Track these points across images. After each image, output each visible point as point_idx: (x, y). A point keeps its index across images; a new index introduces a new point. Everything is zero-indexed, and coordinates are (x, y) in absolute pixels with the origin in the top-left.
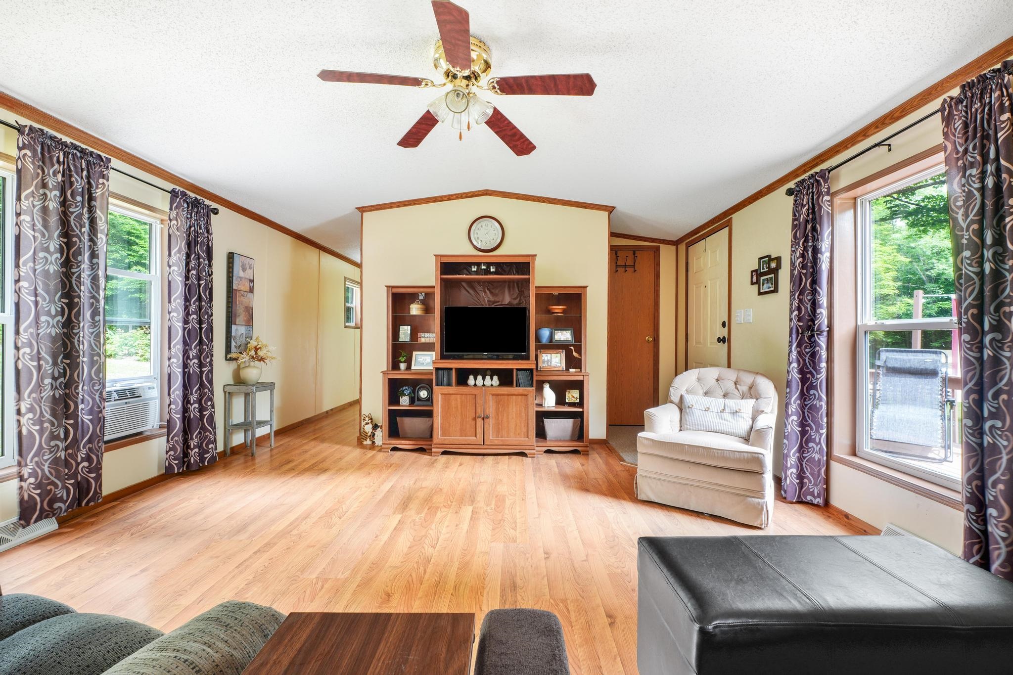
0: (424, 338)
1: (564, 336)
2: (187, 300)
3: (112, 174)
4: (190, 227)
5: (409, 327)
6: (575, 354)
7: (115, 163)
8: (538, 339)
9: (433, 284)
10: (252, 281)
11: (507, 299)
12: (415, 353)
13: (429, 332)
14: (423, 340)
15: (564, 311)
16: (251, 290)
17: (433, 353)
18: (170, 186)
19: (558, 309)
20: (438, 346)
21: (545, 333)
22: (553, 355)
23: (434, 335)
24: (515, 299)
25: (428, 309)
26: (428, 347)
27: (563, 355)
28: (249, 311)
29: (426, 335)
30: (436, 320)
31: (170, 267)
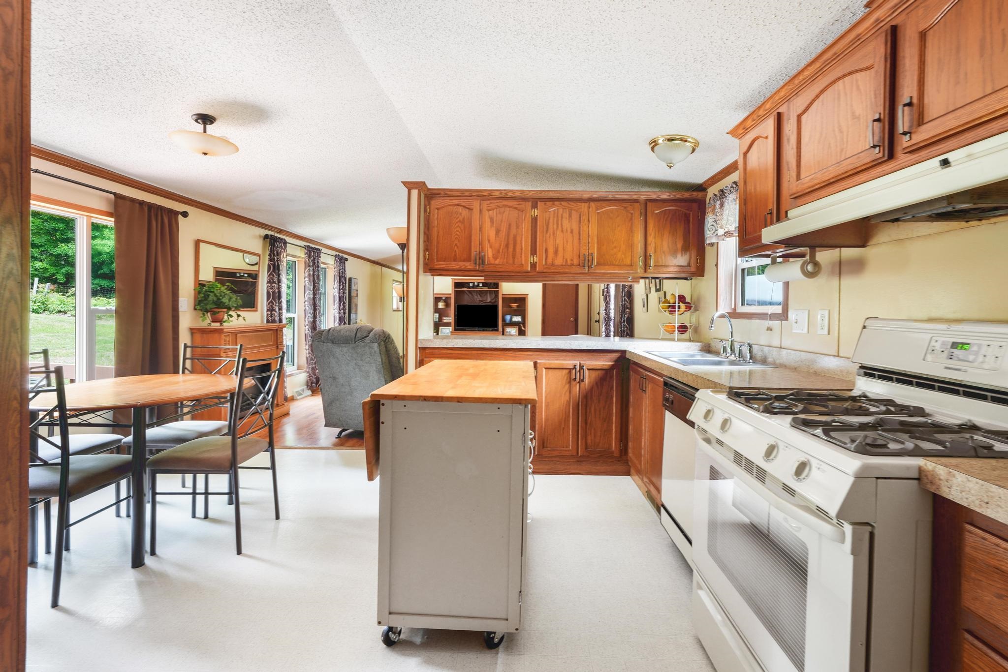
0: (446, 320)
1: (517, 319)
2: (340, 304)
3: (322, 255)
4: (340, 270)
5: (438, 314)
6: (523, 328)
7: (324, 250)
8: (504, 320)
9: (451, 293)
10: (357, 291)
11: (489, 299)
12: (440, 328)
13: (448, 317)
14: (445, 321)
15: (517, 306)
16: (357, 296)
17: (451, 328)
18: (334, 253)
19: (514, 305)
20: (453, 324)
21: (508, 317)
22: (512, 329)
23: (451, 318)
24: (493, 299)
25: (447, 305)
26: (448, 324)
27: (517, 328)
28: (356, 305)
29: (447, 318)
30: (452, 310)
31: (334, 289)
